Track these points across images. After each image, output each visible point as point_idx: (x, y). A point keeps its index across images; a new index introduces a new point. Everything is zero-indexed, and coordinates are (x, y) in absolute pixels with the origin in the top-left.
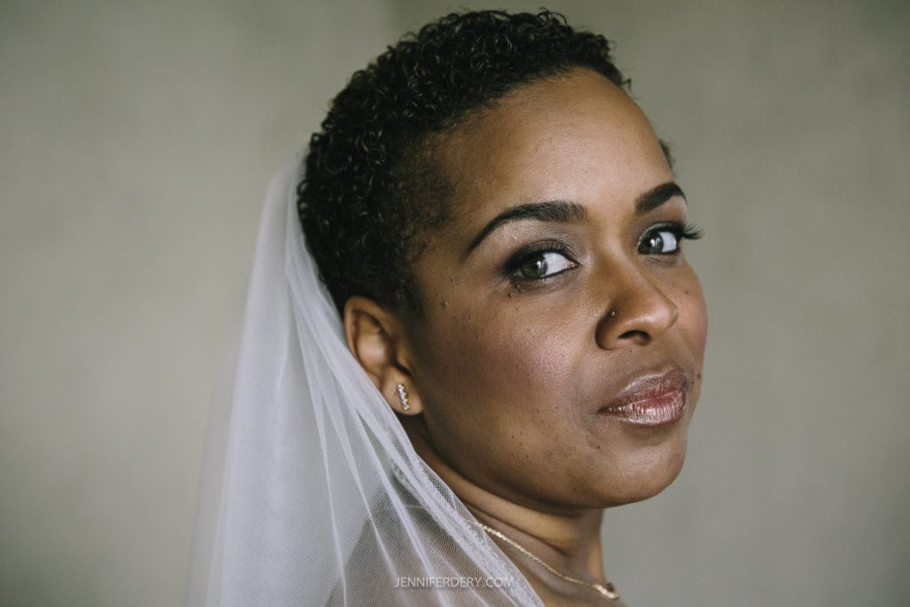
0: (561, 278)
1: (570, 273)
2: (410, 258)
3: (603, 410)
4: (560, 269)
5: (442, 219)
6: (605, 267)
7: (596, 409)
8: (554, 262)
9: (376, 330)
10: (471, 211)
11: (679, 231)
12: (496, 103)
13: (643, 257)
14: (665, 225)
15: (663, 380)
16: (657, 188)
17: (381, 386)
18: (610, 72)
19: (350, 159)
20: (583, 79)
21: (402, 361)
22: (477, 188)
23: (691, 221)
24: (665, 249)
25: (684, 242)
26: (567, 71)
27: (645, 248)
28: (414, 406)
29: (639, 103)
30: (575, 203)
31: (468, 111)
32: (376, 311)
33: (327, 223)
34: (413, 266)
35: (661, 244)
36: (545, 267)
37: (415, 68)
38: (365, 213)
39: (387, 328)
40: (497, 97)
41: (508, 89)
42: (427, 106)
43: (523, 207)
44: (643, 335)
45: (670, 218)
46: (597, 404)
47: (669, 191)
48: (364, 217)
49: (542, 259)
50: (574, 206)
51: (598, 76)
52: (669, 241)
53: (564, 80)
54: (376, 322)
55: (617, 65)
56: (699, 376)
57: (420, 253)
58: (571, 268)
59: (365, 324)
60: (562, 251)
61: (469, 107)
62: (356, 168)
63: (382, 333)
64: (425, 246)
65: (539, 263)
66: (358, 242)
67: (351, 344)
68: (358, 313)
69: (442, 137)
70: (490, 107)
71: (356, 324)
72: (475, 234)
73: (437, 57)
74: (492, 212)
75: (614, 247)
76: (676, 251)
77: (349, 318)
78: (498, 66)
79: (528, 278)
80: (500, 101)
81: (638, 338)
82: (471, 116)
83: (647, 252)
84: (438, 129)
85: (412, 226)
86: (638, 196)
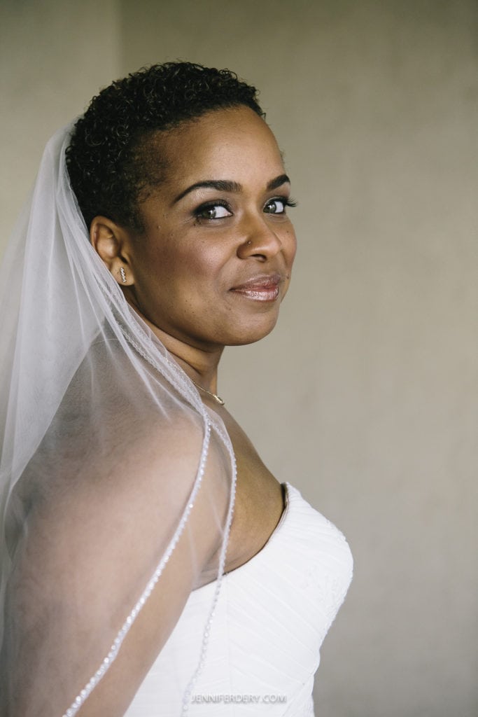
0: (223, 221)
1: (228, 219)
2: (139, 200)
3: (232, 290)
4: (223, 216)
5: (161, 181)
6: (247, 218)
7: (228, 288)
8: (220, 212)
9: (110, 236)
10: (179, 179)
11: (285, 201)
12: (198, 120)
13: (266, 214)
14: (278, 198)
15: (270, 279)
16: (278, 177)
17: (110, 267)
18: (256, 108)
19: (107, 139)
20: (244, 111)
21: (125, 255)
22: (184, 167)
23: (292, 197)
24: (277, 211)
25: (287, 208)
26: (237, 106)
27: (266, 210)
28: (130, 280)
29: (270, 127)
30: (237, 182)
31: (181, 122)
32: (111, 225)
33: (89, 174)
34: (140, 204)
35: (275, 208)
36: (215, 214)
37: (151, 92)
38: (114, 172)
39: (117, 235)
40: (199, 116)
41: (204, 112)
42: (158, 115)
43: (208, 181)
44: (263, 257)
45: (282, 194)
46: (229, 286)
47: (283, 179)
48: (113, 174)
49: (213, 209)
50: (236, 184)
51: (251, 110)
52: (279, 206)
53: (235, 111)
54: (111, 231)
55: (260, 104)
56: (288, 278)
57: (146, 198)
58: (229, 216)
59: (104, 232)
60: (226, 206)
61: (182, 119)
62: (109, 144)
63: (114, 238)
64: (149, 194)
65: (211, 212)
66: (108, 188)
67: (93, 243)
68: (99, 225)
69: (165, 134)
70: (194, 122)
71: (98, 233)
72: (180, 192)
73: (165, 88)
74: (191, 181)
75: (253, 208)
76: (283, 212)
77: (94, 229)
78: (199, 99)
79: (203, 217)
80: (200, 119)
81: (260, 259)
82: (183, 124)
83: (268, 212)
84: (163, 129)
85: (142, 183)
86: (269, 181)
